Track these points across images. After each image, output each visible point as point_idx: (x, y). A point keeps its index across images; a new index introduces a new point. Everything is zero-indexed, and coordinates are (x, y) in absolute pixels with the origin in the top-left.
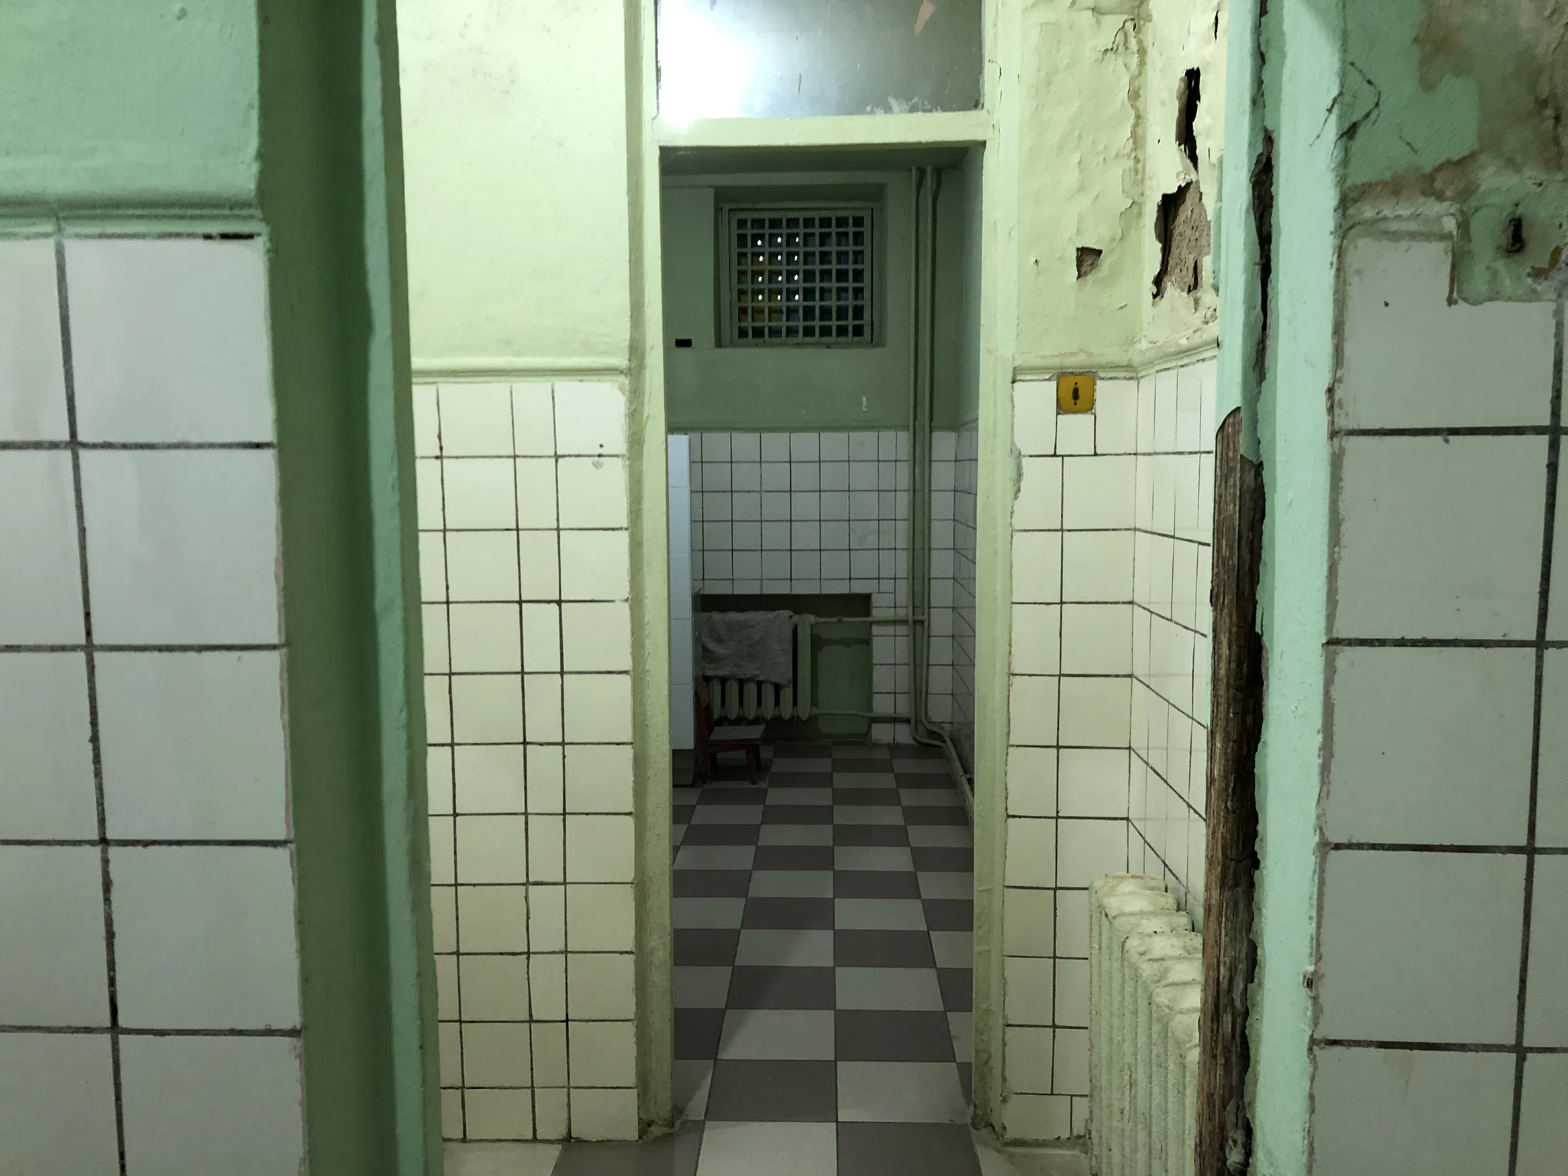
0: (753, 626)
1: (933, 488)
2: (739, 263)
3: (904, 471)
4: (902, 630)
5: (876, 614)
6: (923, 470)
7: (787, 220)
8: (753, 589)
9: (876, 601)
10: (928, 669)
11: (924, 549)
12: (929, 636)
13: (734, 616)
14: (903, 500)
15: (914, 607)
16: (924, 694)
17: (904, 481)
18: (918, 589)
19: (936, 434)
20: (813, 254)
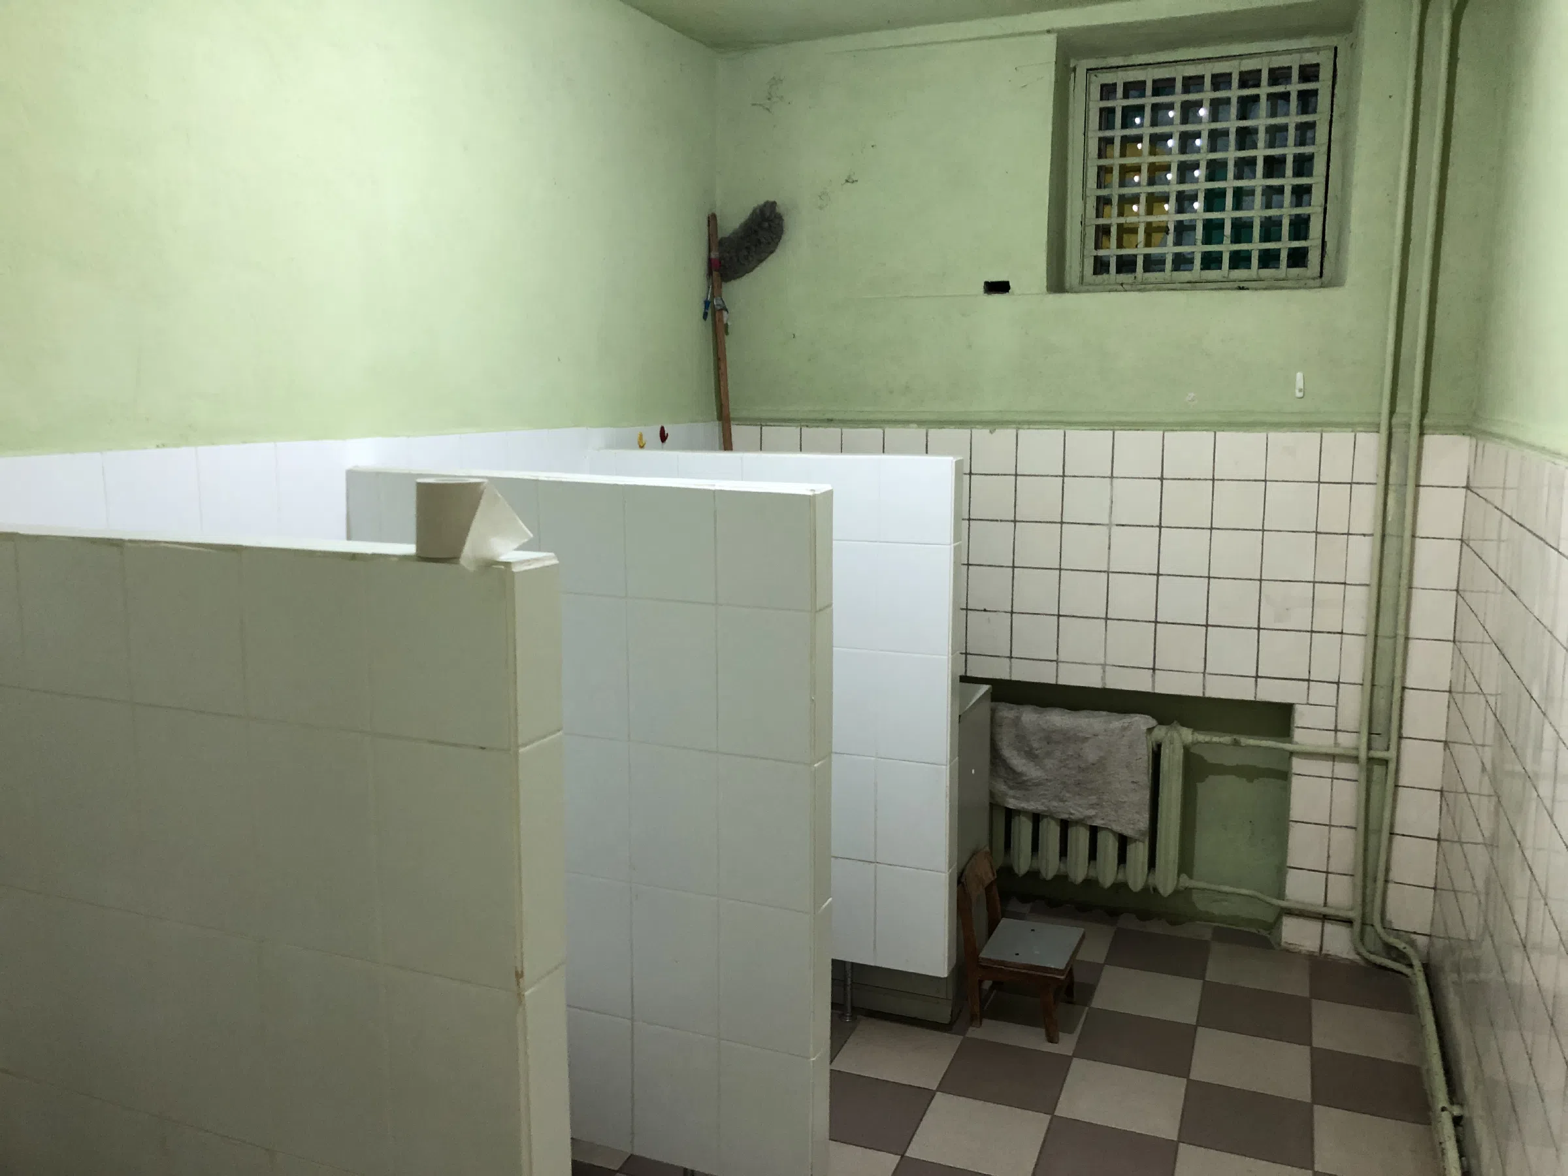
0: (1086, 739)
1: (1419, 533)
2: (1101, 155)
3: (1367, 500)
4: (1345, 769)
5: (1302, 738)
6: (1402, 503)
7: (1184, 78)
8: (1090, 679)
9: (1302, 717)
10: (1390, 841)
11: (1395, 637)
12: (1397, 786)
13: (1059, 719)
14: (1362, 553)
15: (1370, 733)
16: (1380, 883)
17: (1365, 516)
18: (1381, 703)
19: (1429, 440)
20: (1226, 133)
